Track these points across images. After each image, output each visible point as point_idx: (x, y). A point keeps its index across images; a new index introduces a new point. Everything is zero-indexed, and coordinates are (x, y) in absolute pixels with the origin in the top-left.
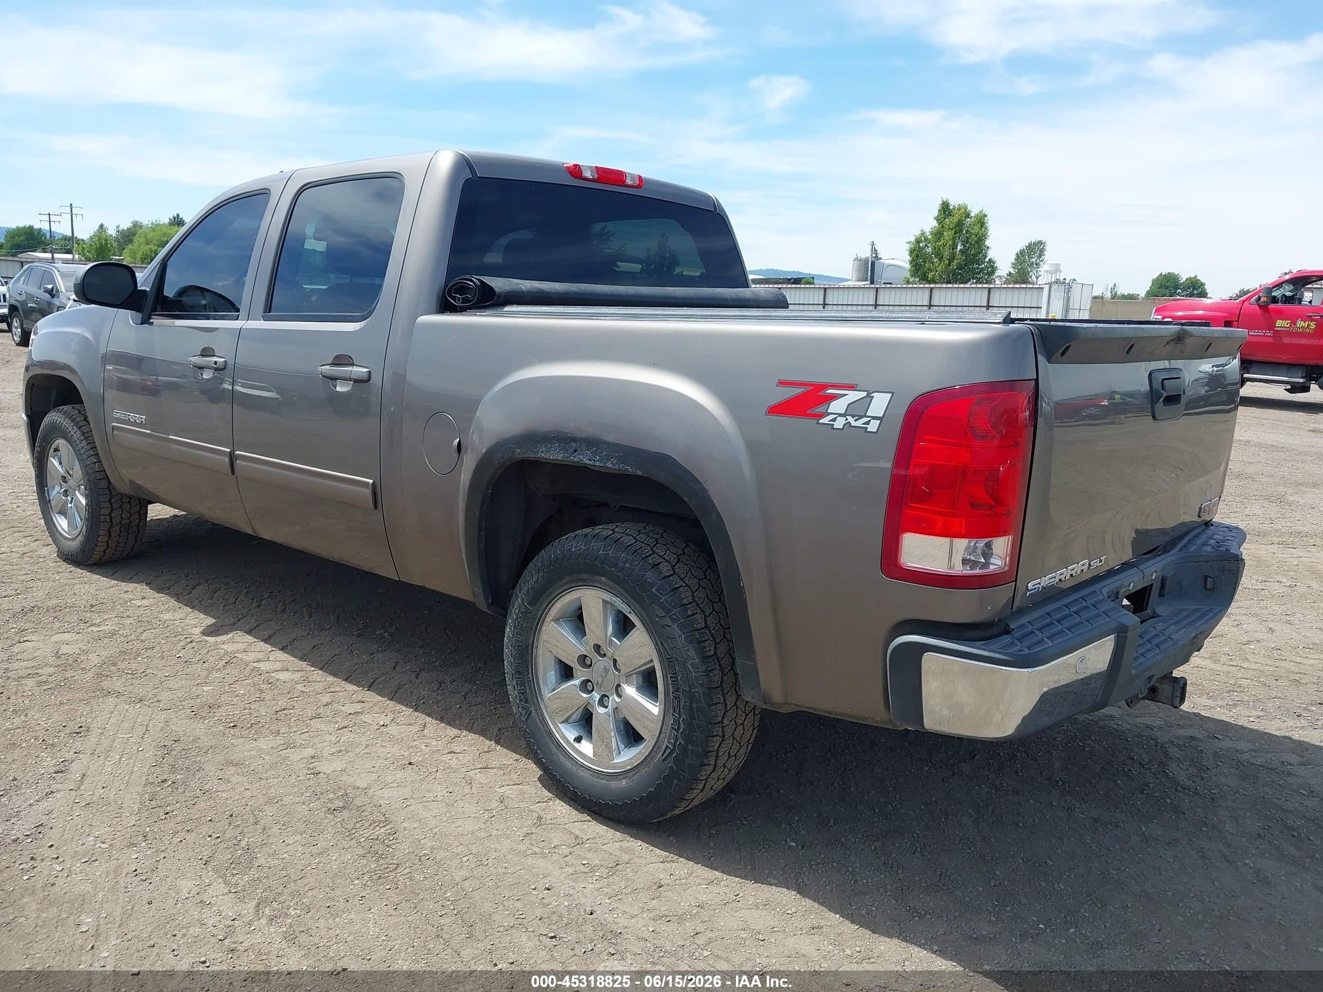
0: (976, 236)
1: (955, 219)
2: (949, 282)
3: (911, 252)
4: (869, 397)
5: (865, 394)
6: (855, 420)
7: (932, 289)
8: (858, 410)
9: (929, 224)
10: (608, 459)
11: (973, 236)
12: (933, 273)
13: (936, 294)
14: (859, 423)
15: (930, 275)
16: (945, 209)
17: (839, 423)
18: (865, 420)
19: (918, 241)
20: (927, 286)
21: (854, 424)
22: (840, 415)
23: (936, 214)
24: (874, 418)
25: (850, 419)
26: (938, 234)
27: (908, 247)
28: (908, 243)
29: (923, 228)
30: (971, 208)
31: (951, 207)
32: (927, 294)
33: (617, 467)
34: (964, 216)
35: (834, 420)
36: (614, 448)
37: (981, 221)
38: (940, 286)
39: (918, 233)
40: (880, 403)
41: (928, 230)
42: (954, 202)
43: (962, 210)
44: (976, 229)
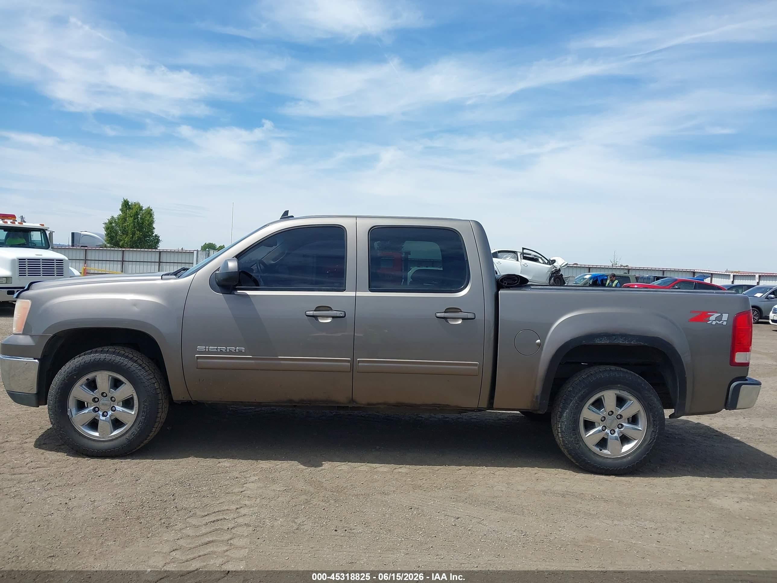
0: (148, 222)
1: (134, 211)
2: (133, 247)
3: (107, 229)
4: (722, 315)
5: (720, 314)
6: (719, 322)
7: (123, 251)
8: (719, 319)
9: (117, 213)
10: (632, 341)
11: (146, 222)
12: (122, 242)
13: (126, 254)
14: (720, 322)
15: (121, 243)
16: (126, 205)
17: (714, 323)
18: (722, 321)
19: (111, 223)
20: (120, 249)
21: (718, 323)
22: (714, 321)
23: (120, 207)
24: (725, 321)
25: (717, 321)
26: (123, 219)
27: (104, 225)
28: (104, 224)
29: (113, 215)
30: (143, 205)
31: (130, 204)
32: (120, 254)
33: (636, 343)
34: (139, 209)
35: (712, 322)
36: (633, 337)
37: (149, 212)
38: (128, 250)
39: (110, 218)
40: (725, 317)
41: (116, 216)
42: (132, 200)
43: (137, 206)
44: (148, 218)
